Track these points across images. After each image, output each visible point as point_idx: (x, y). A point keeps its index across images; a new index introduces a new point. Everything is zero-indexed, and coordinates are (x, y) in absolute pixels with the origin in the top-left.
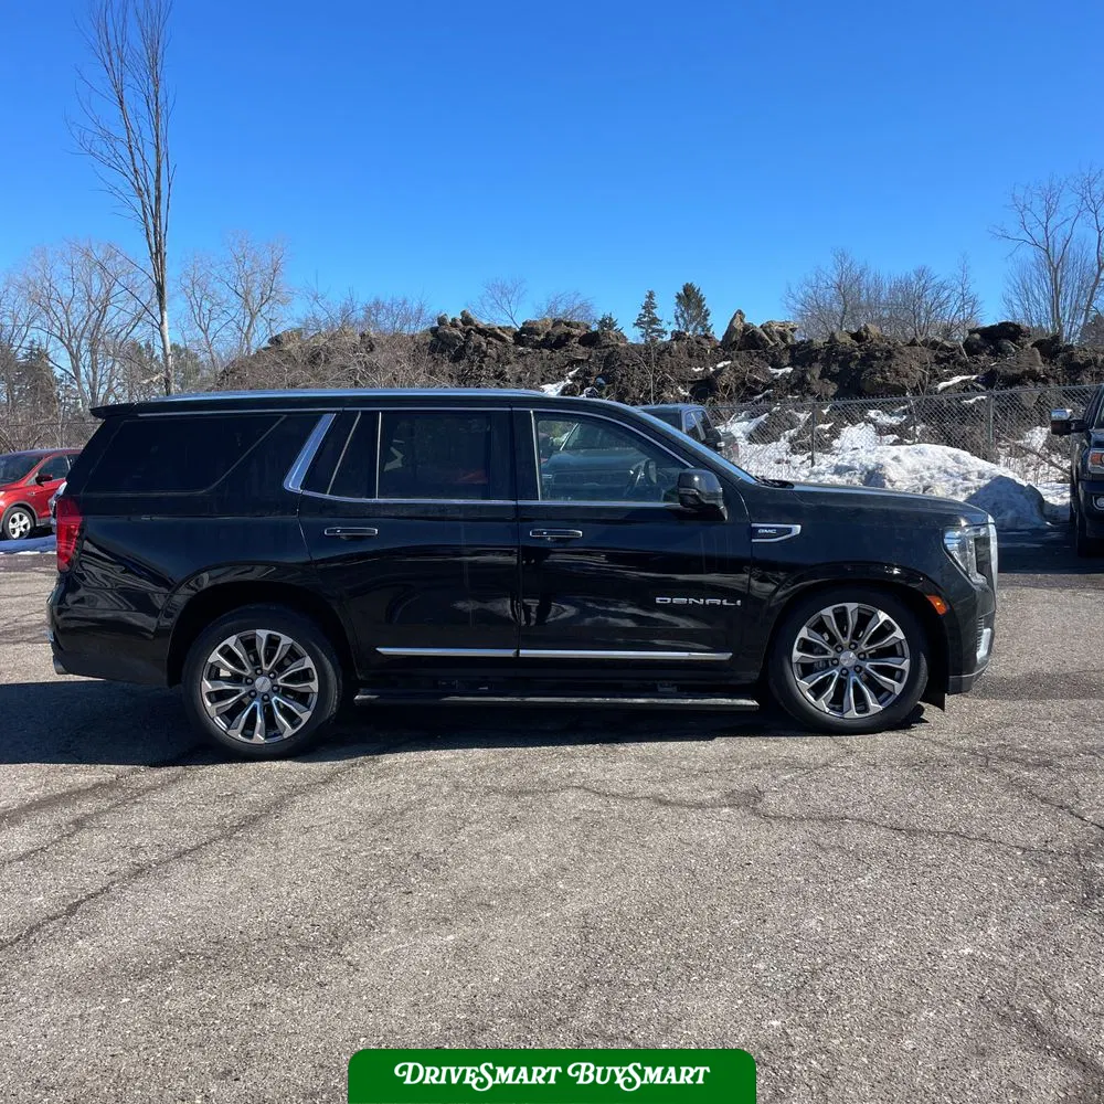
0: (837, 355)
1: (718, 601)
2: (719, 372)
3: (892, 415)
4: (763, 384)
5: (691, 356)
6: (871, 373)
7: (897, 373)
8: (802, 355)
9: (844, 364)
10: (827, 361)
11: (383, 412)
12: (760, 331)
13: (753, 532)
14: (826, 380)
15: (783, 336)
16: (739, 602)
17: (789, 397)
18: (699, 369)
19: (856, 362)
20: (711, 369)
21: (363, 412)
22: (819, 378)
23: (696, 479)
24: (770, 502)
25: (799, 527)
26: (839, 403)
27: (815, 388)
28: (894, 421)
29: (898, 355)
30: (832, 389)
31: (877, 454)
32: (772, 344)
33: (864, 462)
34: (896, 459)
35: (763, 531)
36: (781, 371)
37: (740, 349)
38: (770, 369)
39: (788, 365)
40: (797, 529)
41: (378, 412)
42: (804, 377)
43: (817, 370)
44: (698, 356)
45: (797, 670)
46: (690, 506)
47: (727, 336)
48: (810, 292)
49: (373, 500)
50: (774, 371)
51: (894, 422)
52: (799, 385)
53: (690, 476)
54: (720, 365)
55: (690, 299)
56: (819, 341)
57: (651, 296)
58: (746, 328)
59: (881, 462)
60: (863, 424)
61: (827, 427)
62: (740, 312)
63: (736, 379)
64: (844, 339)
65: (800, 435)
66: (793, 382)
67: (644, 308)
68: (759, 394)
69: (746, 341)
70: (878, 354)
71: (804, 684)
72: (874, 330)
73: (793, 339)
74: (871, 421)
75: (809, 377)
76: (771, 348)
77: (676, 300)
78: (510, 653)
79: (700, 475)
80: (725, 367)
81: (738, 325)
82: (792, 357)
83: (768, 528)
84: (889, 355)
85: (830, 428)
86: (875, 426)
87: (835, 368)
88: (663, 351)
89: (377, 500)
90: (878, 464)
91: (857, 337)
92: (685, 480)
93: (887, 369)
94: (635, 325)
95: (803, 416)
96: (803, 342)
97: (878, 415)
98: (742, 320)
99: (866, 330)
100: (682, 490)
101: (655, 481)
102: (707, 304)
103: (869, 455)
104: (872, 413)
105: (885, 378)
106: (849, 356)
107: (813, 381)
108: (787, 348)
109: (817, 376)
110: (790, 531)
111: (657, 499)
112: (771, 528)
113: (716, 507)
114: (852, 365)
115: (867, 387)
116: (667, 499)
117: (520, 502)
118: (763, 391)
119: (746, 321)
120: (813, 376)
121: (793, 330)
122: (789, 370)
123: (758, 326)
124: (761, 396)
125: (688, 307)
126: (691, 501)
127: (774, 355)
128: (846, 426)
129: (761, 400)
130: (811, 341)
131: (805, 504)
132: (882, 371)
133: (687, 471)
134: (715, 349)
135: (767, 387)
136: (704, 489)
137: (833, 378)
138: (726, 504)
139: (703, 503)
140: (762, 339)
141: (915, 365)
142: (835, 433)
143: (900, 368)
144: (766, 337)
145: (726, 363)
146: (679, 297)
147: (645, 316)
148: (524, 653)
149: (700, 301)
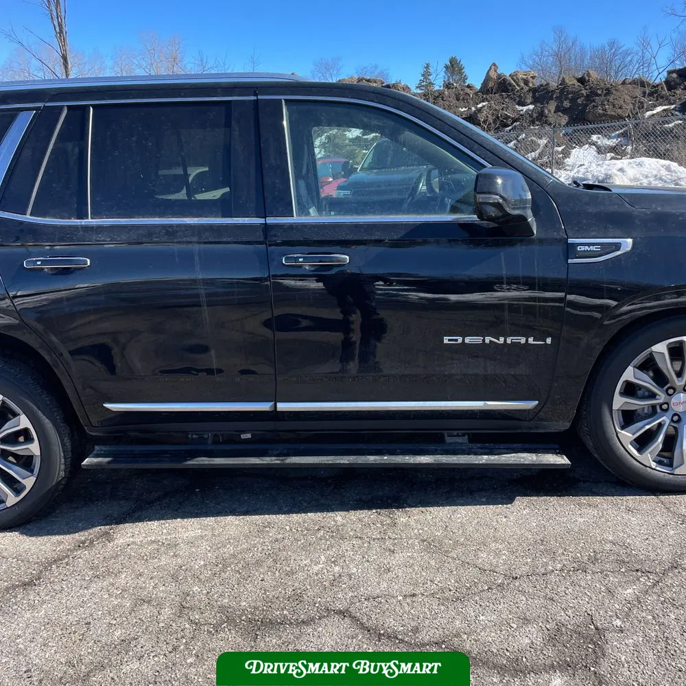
0: (568, 94)
1: (523, 340)
2: (479, 110)
3: (610, 138)
4: (512, 118)
5: (458, 100)
6: (594, 106)
7: (614, 106)
8: (541, 95)
9: (573, 100)
10: (559, 99)
11: (94, 106)
12: (510, 78)
13: (570, 250)
14: (560, 114)
15: (526, 82)
16: (549, 341)
17: (532, 127)
18: (464, 109)
19: (583, 98)
20: (473, 109)
21: (69, 107)
22: (555, 112)
23: (499, 181)
24: (591, 210)
25: (630, 241)
26: (570, 130)
27: (551, 120)
28: (612, 142)
29: (614, 92)
30: (564, 119)
31: (605, 167)
32: (518, 88)
33: (596, 174)
34: (621, 170)
35: (583, 248)
36: (525, 108)
37: (495, 94)
38: (517, 107)
39: (531, 104)
40: (628, 243)
41: (88, 106)
42: (543, 111)
43: (552, 106)
44: (463, 99)
45: (617, 418)
46: (490, 219)
47: (485, 84)
48: (537, 59)
49: (83, 222)
50: (520, 108)
51: (611, 144)
52: (539, 118)
53: (490, 178)
54: (480, 106)
55: (454, 67)
56: (554, 85)
57: (427, 67)
58: (499, 76)
59: (609, 172)
60: (587, 146)
61: (560, 149)
62: (494, 65)
63: (493, 115)
64: (571, 82)
65: (541, 156)
66: (535, 115)
67: (423, 75)
68: (508, 126)
69: (499, 87)
70: (599, 92)
71: (627, 436)
72: (594, 75)
73: (533, 85)
74: (594, 144)
75: (546, 111)
76: (518, 91)
77: (444, 69)
78: (265, 407)
79: (504, 176)
80: (484, 106)
81: (493, 75)
82: (534, 97)
83: (589, 245)
84: (608, 92)
85: (563, 150)
86: (596, 147)
87: (567, 104)
88: (438, 97)
89: (90, 221)
90: (606, 175)
91: (582, 81)
92: (483, 184)
93: (606, 103)
94: (417, 87)
95: (543, 142)
96: (542, 85)
97: (599, 138)
98: (495, 71)
99: (589, 75)
100: (481, 198)
101: (437, 190)
102: (466, 71)
103: (599, 168)
104: (594, 137)
105: (605, 110)
106: (577, 95)
107: (550, 115)
108: (529, 90)
109: (552, 112)
110: (617, 247)
111: (442, 209)
112: (593, 244)
113: (523, 219)
114: (579, 101)
115: (590, 117)
116: (454, 210)
117: (270, 220)
118: (512, 124)
119: (499, 71)
120: (549, 111)
121: (533, 78)
122: (531, 107)
123: (508, 76)
124: (510, 128)
125: (453, 73)
126: (492, 212)
127: (520, 96)
128: (575, 147)
129: (510, 131)
130: (548, 84)
131: (637, 210)
132: (603, 105)
133: (483, 171)
134: (476, 94)
135: (515, 120)
136: (509, 195)
137: (565, 111)
138: (535, 214)
139: (509, 214)
140: (510, 84)
141: (628, 98)
142: (566, 154)
143: (616, 102)
144: (514, 84)
145: (484, 104)
146: (446, 67)
147: (423, 81)
148: (282, 406)
149: (461, 69)
